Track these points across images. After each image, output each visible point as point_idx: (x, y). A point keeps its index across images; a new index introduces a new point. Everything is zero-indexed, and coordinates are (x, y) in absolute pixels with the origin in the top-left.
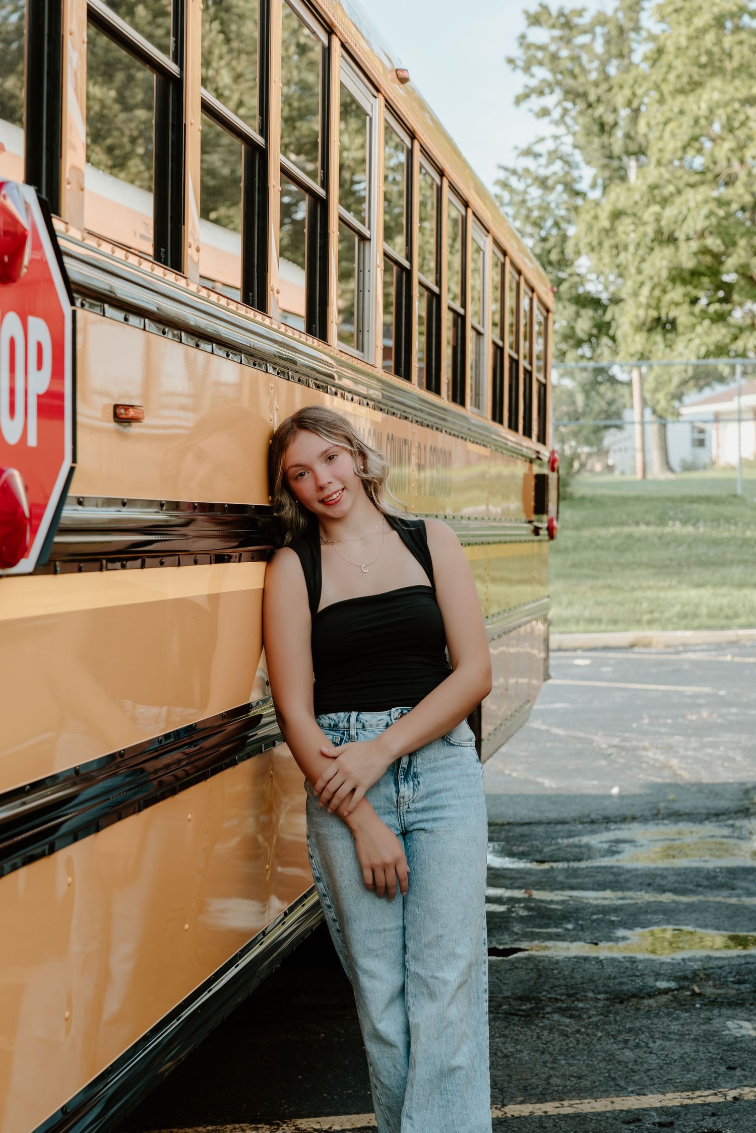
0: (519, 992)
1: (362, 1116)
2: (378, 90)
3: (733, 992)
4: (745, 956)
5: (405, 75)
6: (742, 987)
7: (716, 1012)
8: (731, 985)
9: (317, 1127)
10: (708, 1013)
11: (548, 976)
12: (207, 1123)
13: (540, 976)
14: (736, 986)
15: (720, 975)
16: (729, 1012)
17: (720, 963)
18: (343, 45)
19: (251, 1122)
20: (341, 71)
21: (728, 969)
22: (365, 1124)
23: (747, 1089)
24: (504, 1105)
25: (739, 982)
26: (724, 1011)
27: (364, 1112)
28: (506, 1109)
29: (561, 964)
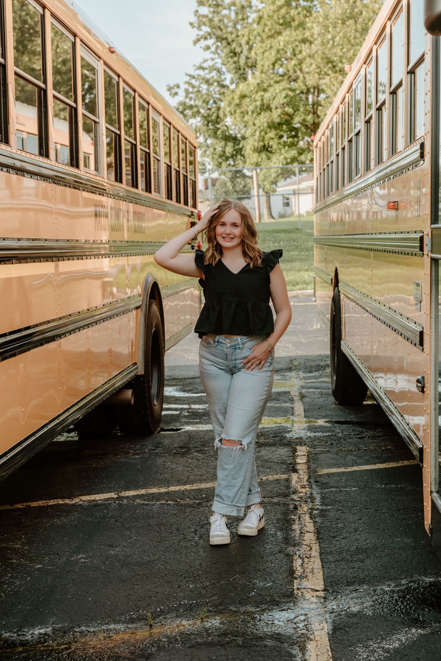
0: (181, 445)
1: (108, 494)
2: (100, 58)
3: (271, 441)
4: (279, 427)
5: (113, 49)
6: (276, 439)
7: (263, 448)
8: (271, 438)
9: (90, 499)
10: (259, 449)
11: (193, 438)
12: (43, 500)
13: (190, 438)
14: (273, 438)
15: (267, 435)
16: (268, 448)
17: (268, 430)
18: (81, 40)
19: (62, 498)
20: (81, 51)
21: (271, 432)
22: (109, 497)
23: (270, 476)
24: (168, 487)
25: (275, 437)
26: (266, 448)
27: (109, 492)
28: (169, 488)
29: (200, 433)
